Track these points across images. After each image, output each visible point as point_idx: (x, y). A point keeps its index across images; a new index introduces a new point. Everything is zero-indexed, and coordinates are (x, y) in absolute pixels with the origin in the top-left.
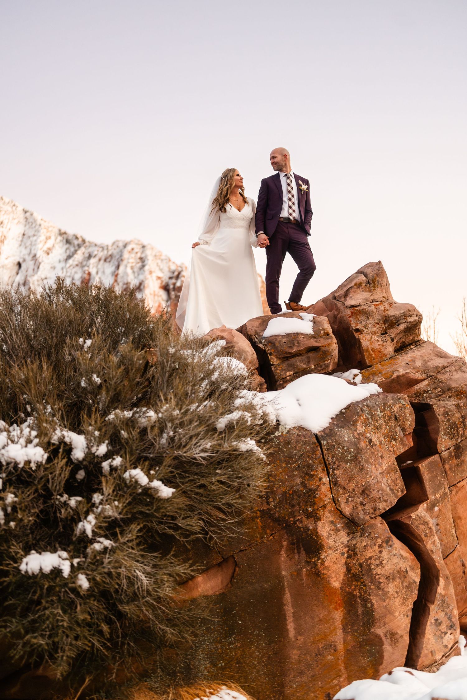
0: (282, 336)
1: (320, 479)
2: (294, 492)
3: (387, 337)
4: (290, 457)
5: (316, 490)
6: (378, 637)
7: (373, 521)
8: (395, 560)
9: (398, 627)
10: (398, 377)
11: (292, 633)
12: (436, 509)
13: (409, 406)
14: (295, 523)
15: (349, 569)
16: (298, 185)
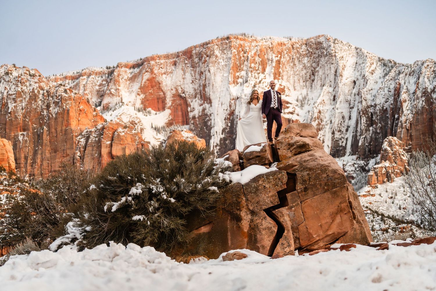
0: (248, 153)
1: (242, 199)
2: (233, 203)
3: (289, 150)
4: (233, 192)
5: (241, 202)
6: (258, 247)
7: (260, 212)
8: (267, 224)
9: (265, 244)
10: (288, 164)
11: (230, 244)
12: (293, 209)
13: (286, 175)
14: (233, 212)
15: (250, 226)
16: (277, 95)
